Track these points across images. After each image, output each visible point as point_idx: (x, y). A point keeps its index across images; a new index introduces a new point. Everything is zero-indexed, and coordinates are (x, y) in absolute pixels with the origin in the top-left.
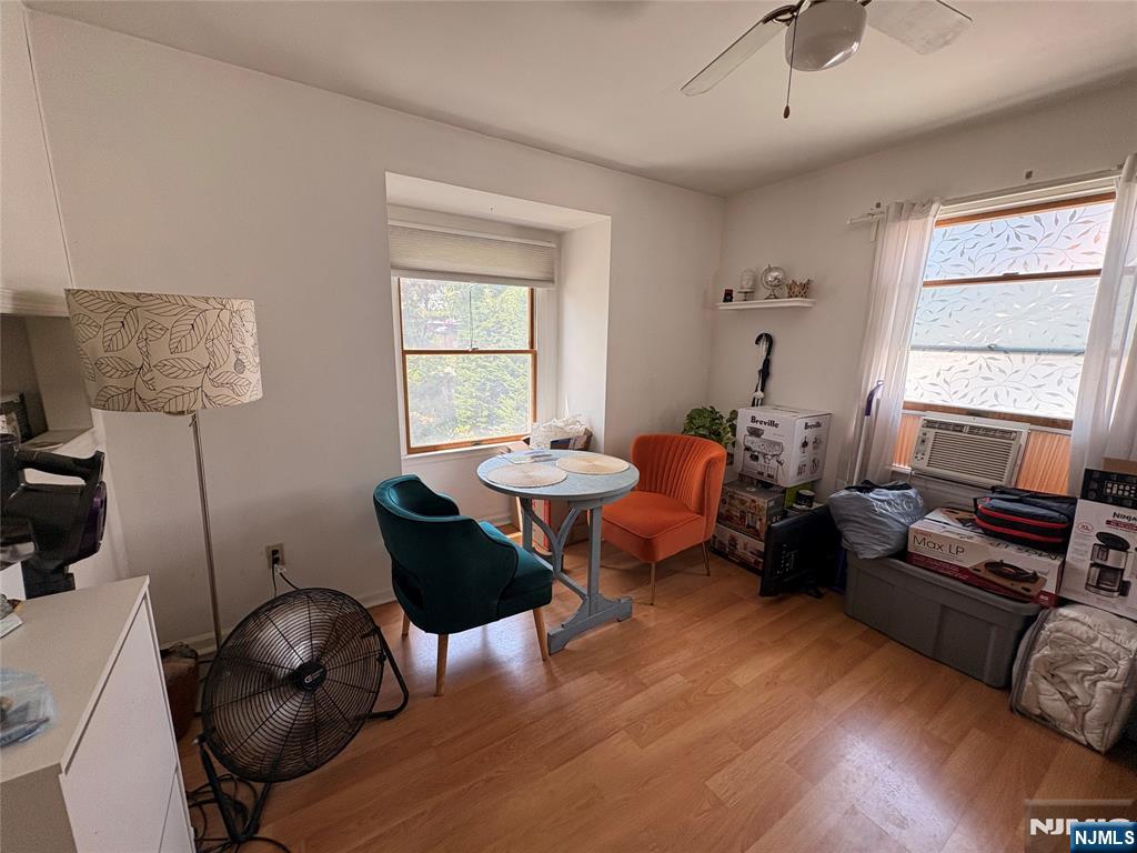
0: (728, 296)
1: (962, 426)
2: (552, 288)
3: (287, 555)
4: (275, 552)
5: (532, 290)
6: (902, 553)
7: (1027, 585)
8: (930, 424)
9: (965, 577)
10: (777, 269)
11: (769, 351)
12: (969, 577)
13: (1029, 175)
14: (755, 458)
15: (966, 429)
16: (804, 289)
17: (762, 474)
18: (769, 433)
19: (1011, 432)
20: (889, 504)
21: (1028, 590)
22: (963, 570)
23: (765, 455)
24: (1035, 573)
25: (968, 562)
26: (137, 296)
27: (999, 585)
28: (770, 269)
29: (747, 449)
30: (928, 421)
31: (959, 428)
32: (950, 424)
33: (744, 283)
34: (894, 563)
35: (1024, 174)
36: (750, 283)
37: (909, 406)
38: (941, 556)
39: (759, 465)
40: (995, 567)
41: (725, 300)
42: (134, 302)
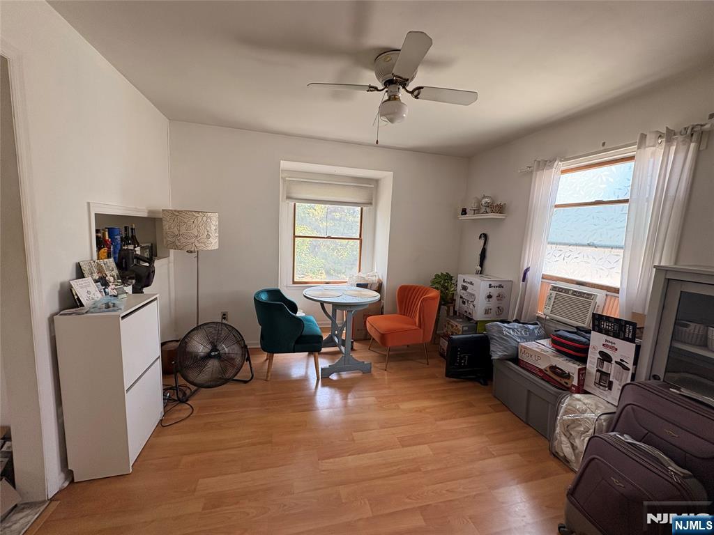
0: (464, 212)
1: (569, 290)
2: (372, 207)
3: (229, 317)
4: (224, 315)
5: (362, 209)
6: (516, 360)
7: (566, 381)
8: (554, 288)
9: (541, 375)
10: (487, 197)
11: (485, 244)
12: (542, 374)
13: (604, 144)
14: (464, 303)
15: (570, 292)
16: (500, 209)
17: (466, 312)
18: (470, 289)
19: (591, 295)
20: (513, 330)
21: (567, 384)
22: (541, 370)
23: (468, 301)
24: (569, 374)
25: (543, 365)
26: (178, 212)
27: (554, 379)
28: (484, 197)
29: (461, 297)
30: (554, 287)
31: (567, 291)
32: (563, 289)
33: (473, 205)
34: (509, 364)
35: (601, 144)
36: (476, 204)
37: (544, 277)
38: (531, 361)
39: (465, 307)
40: (553, 368)
41: (462, 214)
42: (177, 214)
